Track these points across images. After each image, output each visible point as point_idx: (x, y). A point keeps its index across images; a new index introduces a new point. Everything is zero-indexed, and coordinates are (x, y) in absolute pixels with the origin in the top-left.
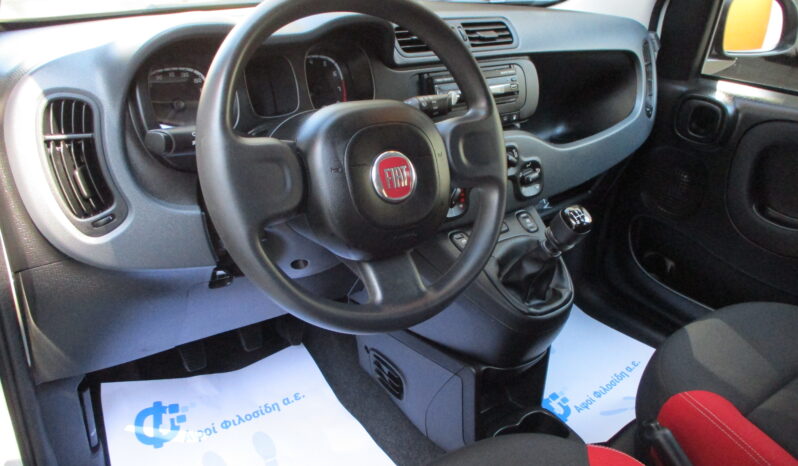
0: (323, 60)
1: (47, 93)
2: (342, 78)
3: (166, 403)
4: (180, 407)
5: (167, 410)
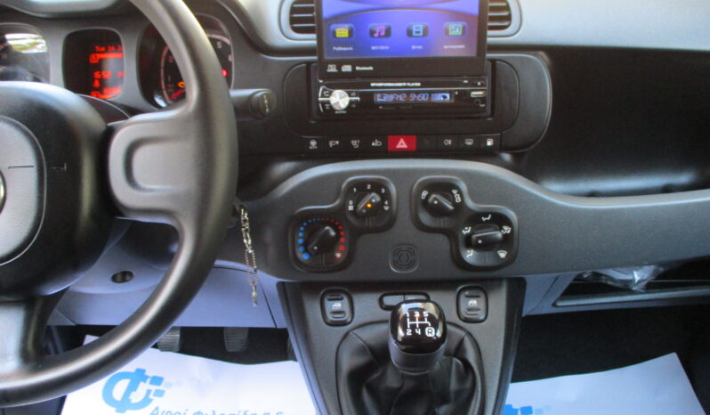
3: (150, 373)
4: (165, 381)
5: (149, 380)
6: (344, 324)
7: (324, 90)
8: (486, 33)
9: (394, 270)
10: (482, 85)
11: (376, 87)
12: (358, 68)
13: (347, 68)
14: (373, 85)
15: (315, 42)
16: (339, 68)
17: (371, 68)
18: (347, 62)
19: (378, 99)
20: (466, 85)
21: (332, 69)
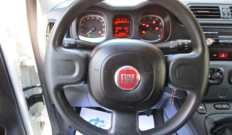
0: (156, 18)
1: (49, 20)
2: (163, 26)
3: (100, 119)
4: (105, 122)
5: (100, 122)
6: (204, 114)
9: (220, 97)
14: (219, 37)
19: (220, 41)
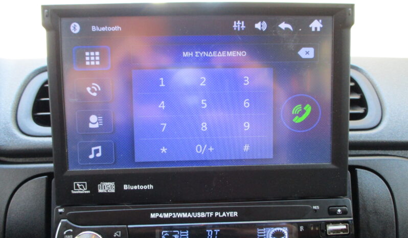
7: (65, 226)
8: (347, 124)
10: (344, 213)
11: (158, 221)
12: (126, 187)
13: (107, 187)
14: (153, 216)
15: (49, 140)
16: (93, 187)
17: (151, 187)
18: (107, 178)
20: (316, 214)
21: (81, 189)
